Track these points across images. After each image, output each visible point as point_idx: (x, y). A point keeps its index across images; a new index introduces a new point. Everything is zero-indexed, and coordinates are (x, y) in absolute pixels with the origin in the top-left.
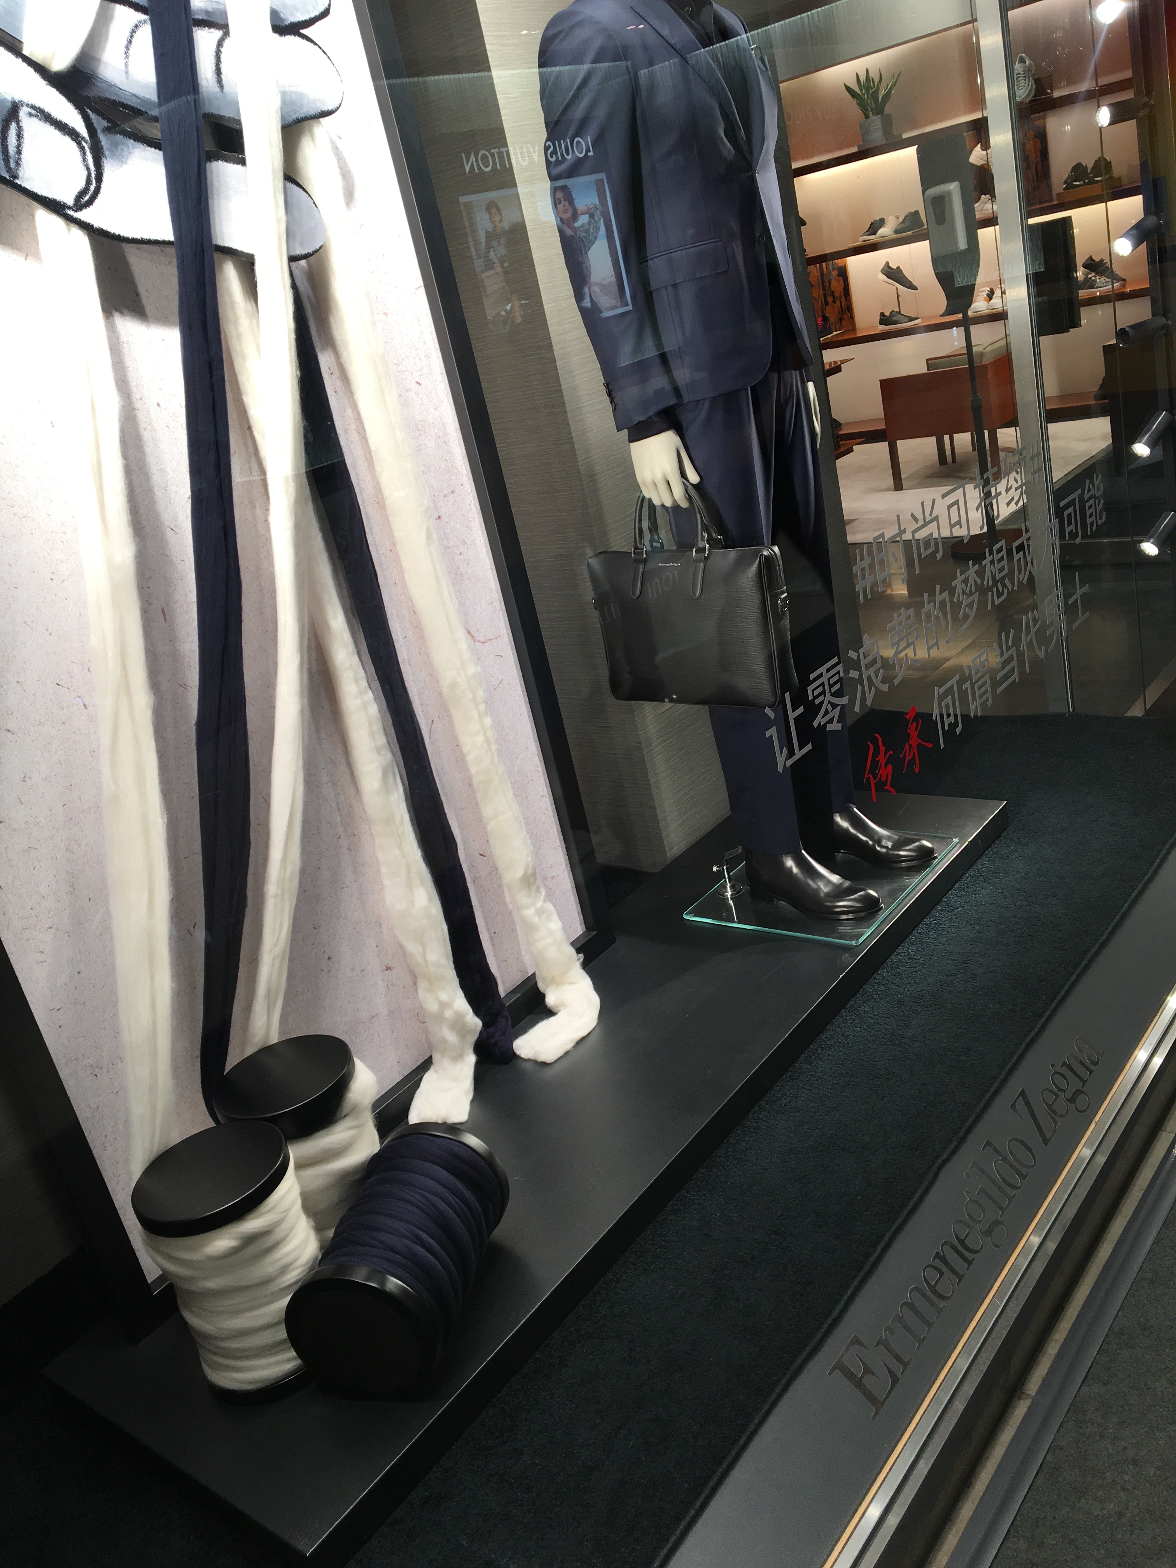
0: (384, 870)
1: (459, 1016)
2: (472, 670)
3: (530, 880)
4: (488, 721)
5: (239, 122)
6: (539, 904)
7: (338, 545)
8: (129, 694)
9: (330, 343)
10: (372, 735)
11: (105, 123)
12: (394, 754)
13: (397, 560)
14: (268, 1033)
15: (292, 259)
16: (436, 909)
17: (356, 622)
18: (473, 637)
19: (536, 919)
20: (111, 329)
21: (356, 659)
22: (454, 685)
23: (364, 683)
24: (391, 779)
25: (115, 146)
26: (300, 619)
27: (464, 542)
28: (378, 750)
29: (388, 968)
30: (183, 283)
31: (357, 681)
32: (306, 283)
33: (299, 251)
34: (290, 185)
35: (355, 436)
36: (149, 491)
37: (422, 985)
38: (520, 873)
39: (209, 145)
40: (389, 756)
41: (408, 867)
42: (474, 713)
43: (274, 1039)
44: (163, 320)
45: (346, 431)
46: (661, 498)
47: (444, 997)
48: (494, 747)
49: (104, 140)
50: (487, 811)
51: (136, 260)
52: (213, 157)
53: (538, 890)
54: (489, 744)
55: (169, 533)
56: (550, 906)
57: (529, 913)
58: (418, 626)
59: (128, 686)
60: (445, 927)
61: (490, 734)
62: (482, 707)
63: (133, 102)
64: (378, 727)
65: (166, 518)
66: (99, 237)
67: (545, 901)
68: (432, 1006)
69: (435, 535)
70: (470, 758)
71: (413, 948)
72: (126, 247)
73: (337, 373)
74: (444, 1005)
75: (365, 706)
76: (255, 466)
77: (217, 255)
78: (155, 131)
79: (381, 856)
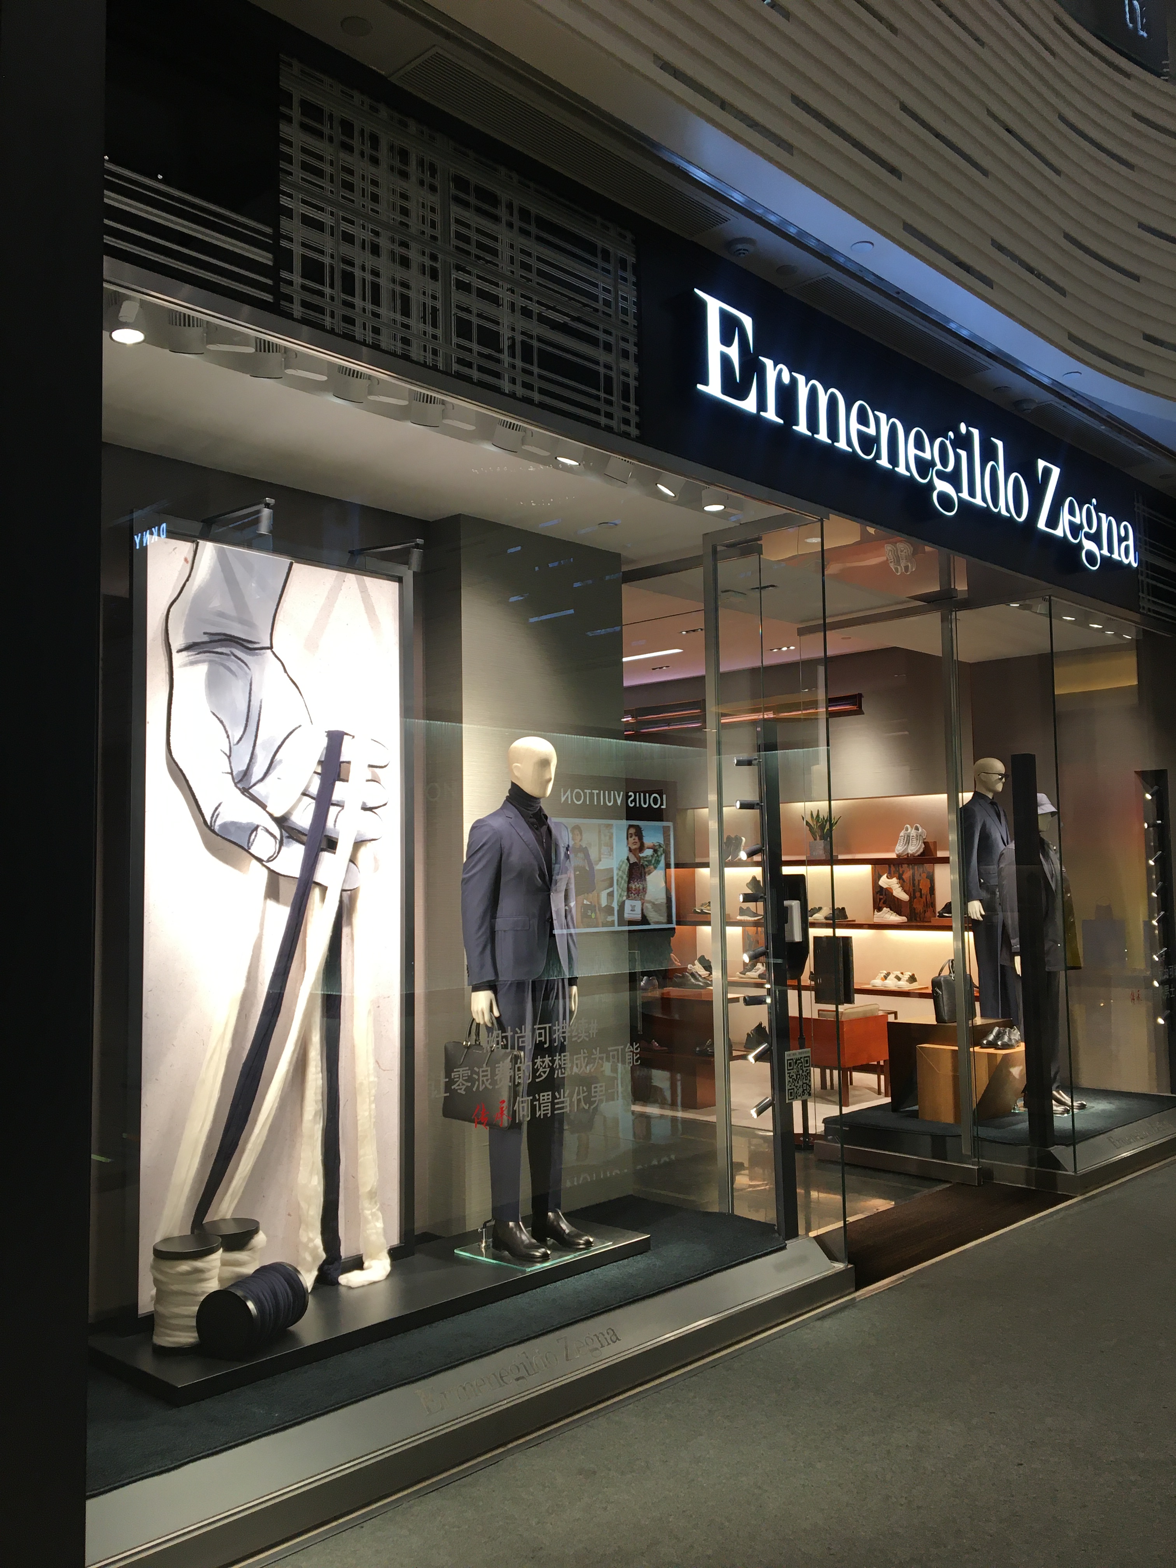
0: (301, 1162)
1: (316, 1248)
2: (372, 1079)
3: (372, 1195)
4: (373, 1106)
5: (337, 839)
6: (374, 1210)
7: (327, 1006)
8: (223, 1042)
9: (350, 923)
10: (316, 1094)
11: (287, 835)
12: (323, 1106)
13: (352, 1021)
14: (227, 1212)
15: (343, 890)
16: (320, 1189)
17: (325, 1042)
18: (379, 1066)
19: (370, 1217)
20: (265, 903)
21: (319, 1057)
22: (361, 1084)
23: (319, 1069)
24: (318, 1117)
25: (288, 842)
26: (300, 1032)
27: (388, 1021)
28: (316, 1102)
29: (289, 1215)
30: (296, 894)
31: (316, 1067)
32: (347, 899)
33: (347, 888)
34: (351, 864)
35: (350, 963)
36: (257, 967)
37: (303, 1226)
38: (369, 1189)
39: (324, 845)
40: (320, 1106)
41: (313, 1163)
42: (368, 1100)
43: (228, 1216)
44: (285, 904)
45: (346, 960)
46: (479, 1019)
47: (311, 1235)
48: (373, 1120)
49: (285, 840)
50: (361, 1152)
51: (282, 882)
52: (323, 850)
53: (376, 1203)
54: (370, 1117)
55: (259, 985)
56: (380, 1214)
57: (367, 1212)
58: (353, 1052)
59: (224, 1037)
60: (322, 1200)
61: (373, 1113)
62: (372, 1098)
63: (300, 829)
64: (320, 1091)
65: (260, 978)
66: (271, 872)
67: (378, 1210)
68: (304, 1239)
69: (372, 1013)
70: (359, 1122)
71: (303, 1205)
72: (280, 877)
73: (350, 936)
74: (311, 1240)
75: (316, 1079)
76: (303, 965)
77: (313, 885)
78: (305, 838)
79: (302, 1155)
